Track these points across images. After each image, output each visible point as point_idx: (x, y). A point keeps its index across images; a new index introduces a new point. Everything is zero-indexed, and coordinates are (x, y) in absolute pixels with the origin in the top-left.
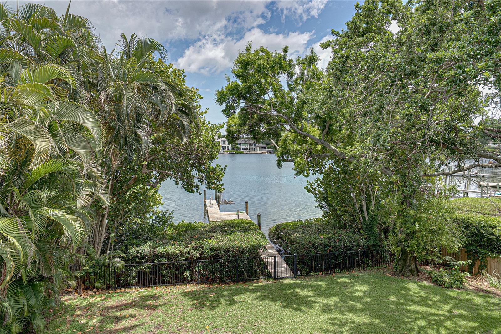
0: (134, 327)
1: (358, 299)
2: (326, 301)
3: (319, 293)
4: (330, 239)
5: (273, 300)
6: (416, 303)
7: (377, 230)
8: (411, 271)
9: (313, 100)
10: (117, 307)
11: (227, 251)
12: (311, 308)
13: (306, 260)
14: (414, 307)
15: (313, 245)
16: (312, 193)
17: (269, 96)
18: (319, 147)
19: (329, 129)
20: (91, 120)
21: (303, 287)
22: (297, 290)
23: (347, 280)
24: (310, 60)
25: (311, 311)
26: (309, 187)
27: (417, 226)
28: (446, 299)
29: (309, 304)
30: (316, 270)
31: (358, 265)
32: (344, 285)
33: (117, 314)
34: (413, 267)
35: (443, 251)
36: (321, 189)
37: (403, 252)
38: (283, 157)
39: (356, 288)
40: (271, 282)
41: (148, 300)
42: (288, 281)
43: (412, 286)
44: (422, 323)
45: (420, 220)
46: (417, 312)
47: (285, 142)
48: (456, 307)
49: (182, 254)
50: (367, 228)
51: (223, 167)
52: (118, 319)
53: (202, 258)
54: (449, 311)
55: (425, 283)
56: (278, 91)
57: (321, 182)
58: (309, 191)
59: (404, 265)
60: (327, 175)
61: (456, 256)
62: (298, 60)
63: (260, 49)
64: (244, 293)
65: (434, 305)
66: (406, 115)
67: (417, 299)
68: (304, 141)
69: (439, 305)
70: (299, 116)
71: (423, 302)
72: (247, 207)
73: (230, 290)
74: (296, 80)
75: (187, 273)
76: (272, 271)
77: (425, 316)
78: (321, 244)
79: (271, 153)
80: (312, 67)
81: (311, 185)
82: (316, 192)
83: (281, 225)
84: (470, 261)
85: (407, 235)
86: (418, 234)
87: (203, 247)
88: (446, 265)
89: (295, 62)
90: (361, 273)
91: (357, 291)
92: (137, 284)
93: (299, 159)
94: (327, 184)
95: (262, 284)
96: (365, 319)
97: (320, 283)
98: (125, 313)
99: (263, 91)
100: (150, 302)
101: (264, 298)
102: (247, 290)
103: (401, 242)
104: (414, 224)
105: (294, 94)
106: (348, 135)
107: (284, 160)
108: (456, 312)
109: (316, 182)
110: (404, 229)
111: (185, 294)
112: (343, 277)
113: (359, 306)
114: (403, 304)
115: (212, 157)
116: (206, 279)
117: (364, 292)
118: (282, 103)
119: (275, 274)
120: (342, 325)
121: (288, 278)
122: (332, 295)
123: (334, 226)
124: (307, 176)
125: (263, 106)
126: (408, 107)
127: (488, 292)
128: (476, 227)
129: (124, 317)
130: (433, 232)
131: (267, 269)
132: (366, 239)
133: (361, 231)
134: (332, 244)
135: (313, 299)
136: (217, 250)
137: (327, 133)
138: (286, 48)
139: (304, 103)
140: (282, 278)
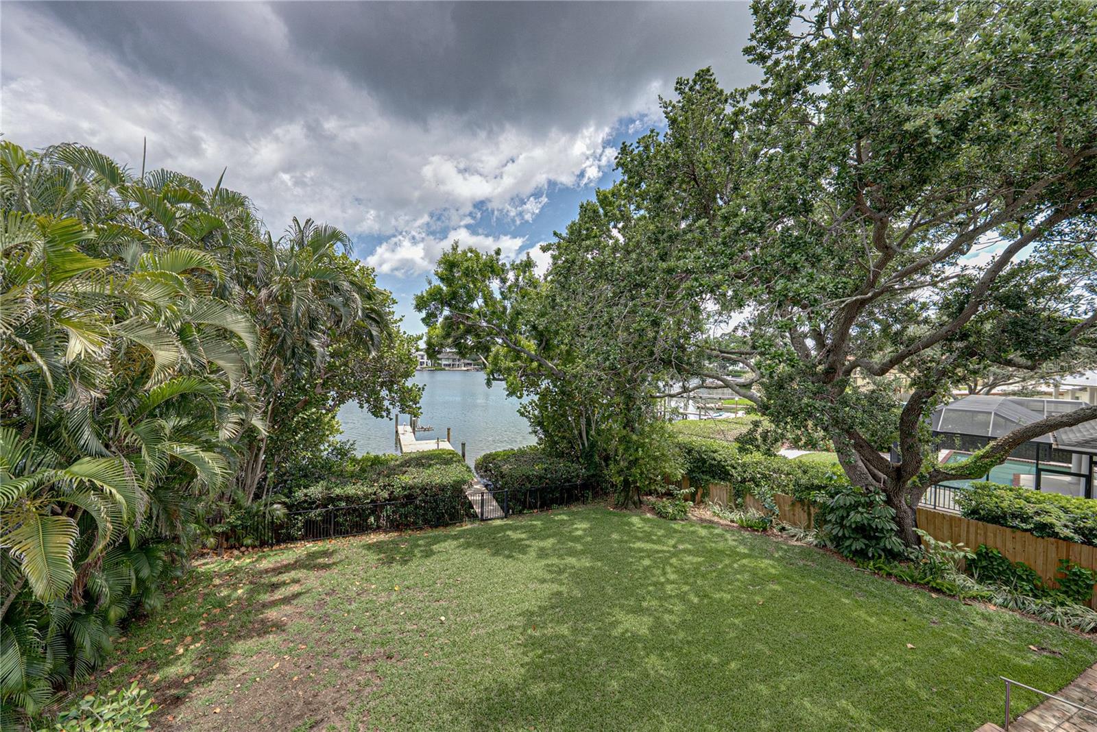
0: (296, 596)
1: (577, 539)
2: (542, 544)
3: (535, 535)
4: (546, 470)
5: (480, 546)
6: (639, 539)
7: (597, 459)
8: (634, 503)
9: (529, 311)
10: (274, 570)
11: (423, 489)
12: (525, 553)
13: (520, 496)
14: (639, 545)
15: (528, 477)
16: (526, 417)
17: (477, 304)
18: (535, 364)
19: (546, 344)
21: (515, 529)
22: (509, 533)
23: (565, 518)
24: (526, 265)
25: (525, 557)
26: (523, 410)
27: (640, 453)
28: (671, 533)
29: (524, 550)
30: (530, 508)
31: (577, 499)
32: (562, 523)
33: (274, 580)
34: (636, 498)
35: (667, 479)
36: (536, 412)
37: (626, 482)
38: (493, 376)
39: (575, 526)
40: (476, 525)
41: (318, 558)
42: (498, 522)
43: (635, 520)
44: (647, 562)
45: (643, 445)
46: (641, 550)
47: (496, 357)
48: (680, 541)
49: (366, 496)
50: (586, 456)
51: (420, 386)
52: (274, 587)
53: (392, 498)
54: (674, 546)
55: (649, 515)
56: (488, 298)
57: (536, 405)
58: (522, 414)
59: (627, 497)
60: (543, 396)
61: (679, 485)
62: (512, 265)
63: (468, 250)
64: (445, 541)
65: (659, 542)
66: (638, 330)
67: (640, 535)
68: (518, 357)
69: (664, 540)
70: (513, 328)
71: (647, 537)
72: (449, 434)
73: (427, 538)
74: (510, 287)
75: (372, 519)
76: (478, 510)
77: (650, 554)
78: (537, 476)
79: (478, 371)
80: (527, 274)
81: (525, 408)
82: (531, 416)
83: (490, 455)
84: (693, 489)
85: (630, 462)
86: (641, 461)
87: (393, 486)
88: (669, 494)
89: (508, 266)
90: (581, 509)
91: (577, 529)
92: (304, 538)
93: (511, 378)
94: (542, 407)
95: (466, 528)
96: (586, 562)
97: (535, 523)
98: (285, 577)
99: (471, 298)
100: (321, 560)
101: (468, 545)
102: (446, 538)
103: (622, 471)
104: (637, 450)
105: (507, 303)
106: (567, 351)
107: (495, 379)
108: (681, 547)
109: (531, 404)
110: (626, 456)
111: (369, 547)
112: (560, 514)
113: (579, 547)
114: (626, 542)
115: (407, 375)
116: (396, 526)
117: (585, 530)
118: (494, 313)
119: (482, 515)
120: (561, 572)
121: (498, 518)
122: (549, 537)
123: (550, 455)
124: (520, 397)
125: (471, 316)
126: (640, 321)
127: (711, 521)
128: (698, 452)
129: (284, 584)
130: (655, 459)
131: (473, 508)
132: (585, 468)
133: (580, 460)
134: (549, 476)
135: (527, 542)
136: (411, 488)
137: (544, 348)
138: (499, 250)
139: (518, 313)
140: (490, 519)
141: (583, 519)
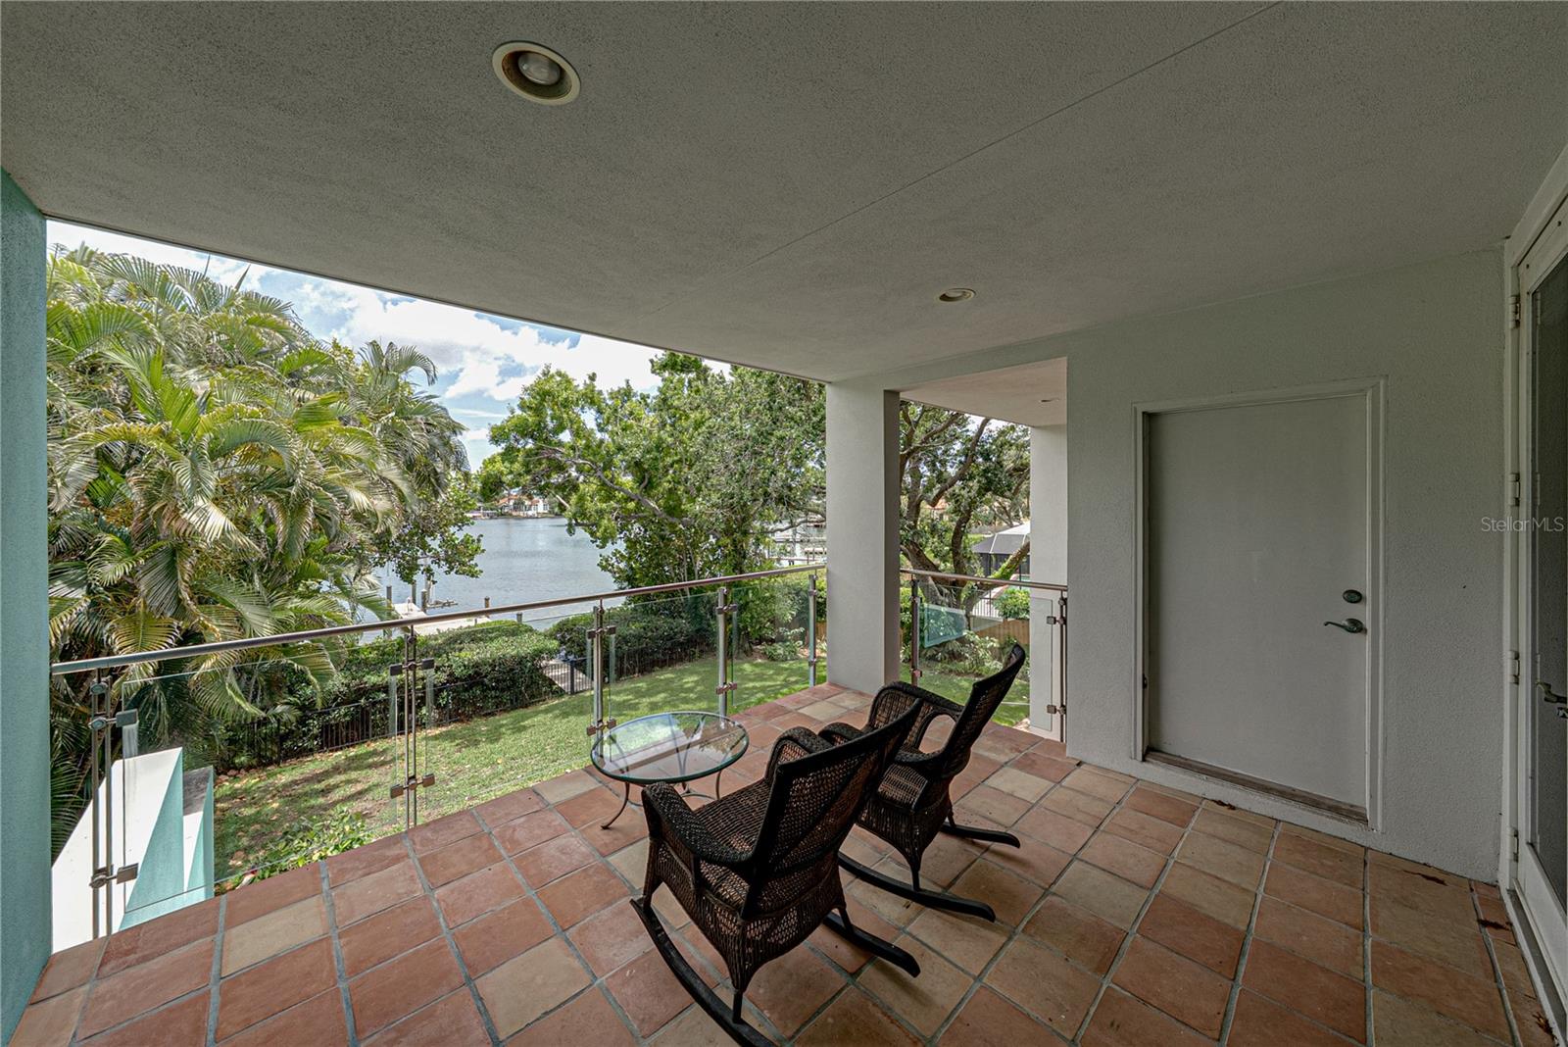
0: (361, 793)
1: (691, 690)
2: (652, 700)
3: (639, 694)
4: (645, 629)
6: (752, 680)
7: (701, 611)
8: (745, 652)
10: (305, 780)
11: (494, 665)
12: (637, 709)
14: (751, 685)
15: (624, 638)
16: (609, 571)
17: (566, 437)
19: (649, 482)
20: (396, 471)
21: (618, 693)
23: (672, 676)
24: (625, 394)
26: (604, 563)
27: (751, 595)
29: (632, 708)
30: (629, 674)
31: (683, 658)
32: (670, 681)
33: (317, 787)
34: (747, 645)
35: (777, 622)
36: (623, 565)
38: (576, 520)
39: (684, 681)
40: (568, 698)
41: (366, 759)
43: (747, 666)
45: (752, 588)
46: (754, 688)
47: (581, 499)
50: (689, 609)
52: (323, 792)
53: (451, 681)
54: (785, 680)
55: (760, 661)
56: (580, 430)
57: (622, 555)
58: (604, 568)
60: (632, 544)
61: (789, 626)
62: (611, 393)
64: (534, 717)
67: (752, 677)
68: (609, 498)
69: (775, 677)
70: (608, 465)
71: (760, 677)
76: (564, 685)
77: (763, 689)
78: (634, 637)
81: (607, 561)
82: (615, 570)
83: (566, 622)
84: (802, 629)
86: (751, 605)
87: (452, 666)
88: (780, 638)
90: (687, 666)
91: (688, 682)
93: (605, 521)
94: (630, 557)
95: (556, 702)
97: (640, 685)
98: (332, 781)
99: (561, 428)
100: (372, 760)
101: (565, 715)
102: (537, 713)
104: (747, 593)
105: (605, 437)
106: (670, 489)
107: (577, 524)
109: (615, 555)
112: (665, 674)
113: (692, 696)
117: (695, 682)
118: (589, 447)
121: (589, 690)
122: (659, 693)
123: (643, 614)
124: (603, 547)
125: (563, 450)
128: (806, 592)
129: (337, 786)
130: (765, 601)
131: (555, 684)
132: (689, 623)
133: (683, 614)
134: (650, 634)
135: (637, 701)
136: (476, 665)
137: (645, 488)
138: (594, 374)
139: (620, 449)
140: (581, 692)
141: (692, 673)
